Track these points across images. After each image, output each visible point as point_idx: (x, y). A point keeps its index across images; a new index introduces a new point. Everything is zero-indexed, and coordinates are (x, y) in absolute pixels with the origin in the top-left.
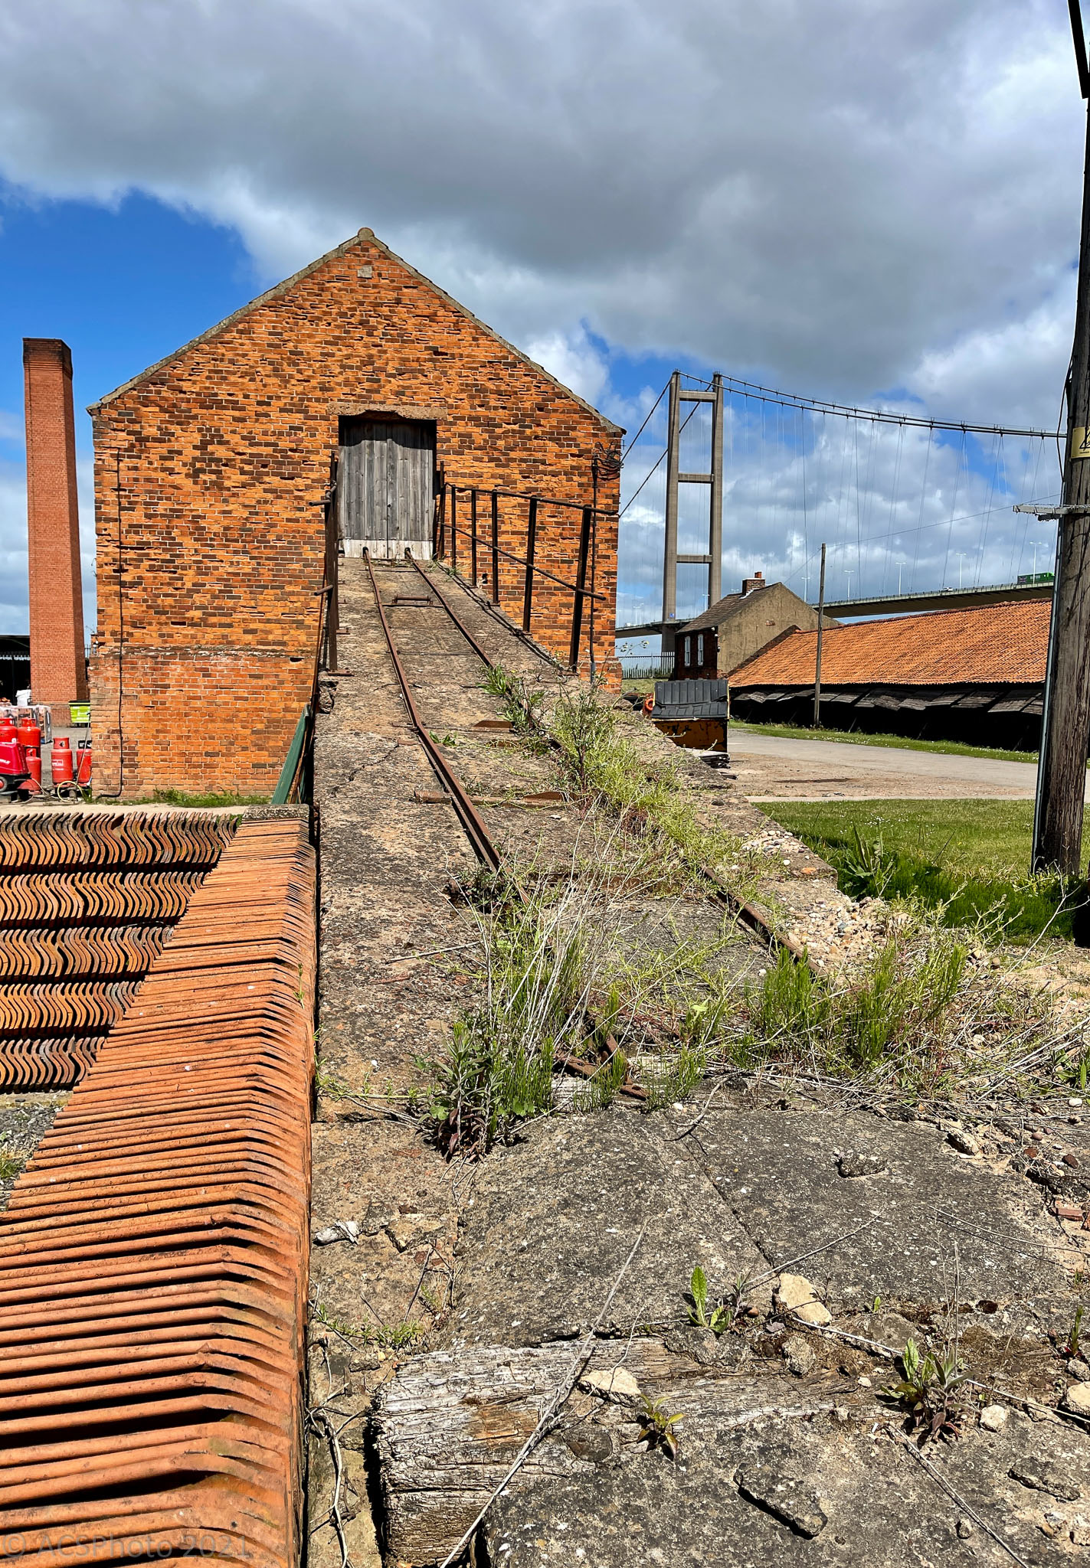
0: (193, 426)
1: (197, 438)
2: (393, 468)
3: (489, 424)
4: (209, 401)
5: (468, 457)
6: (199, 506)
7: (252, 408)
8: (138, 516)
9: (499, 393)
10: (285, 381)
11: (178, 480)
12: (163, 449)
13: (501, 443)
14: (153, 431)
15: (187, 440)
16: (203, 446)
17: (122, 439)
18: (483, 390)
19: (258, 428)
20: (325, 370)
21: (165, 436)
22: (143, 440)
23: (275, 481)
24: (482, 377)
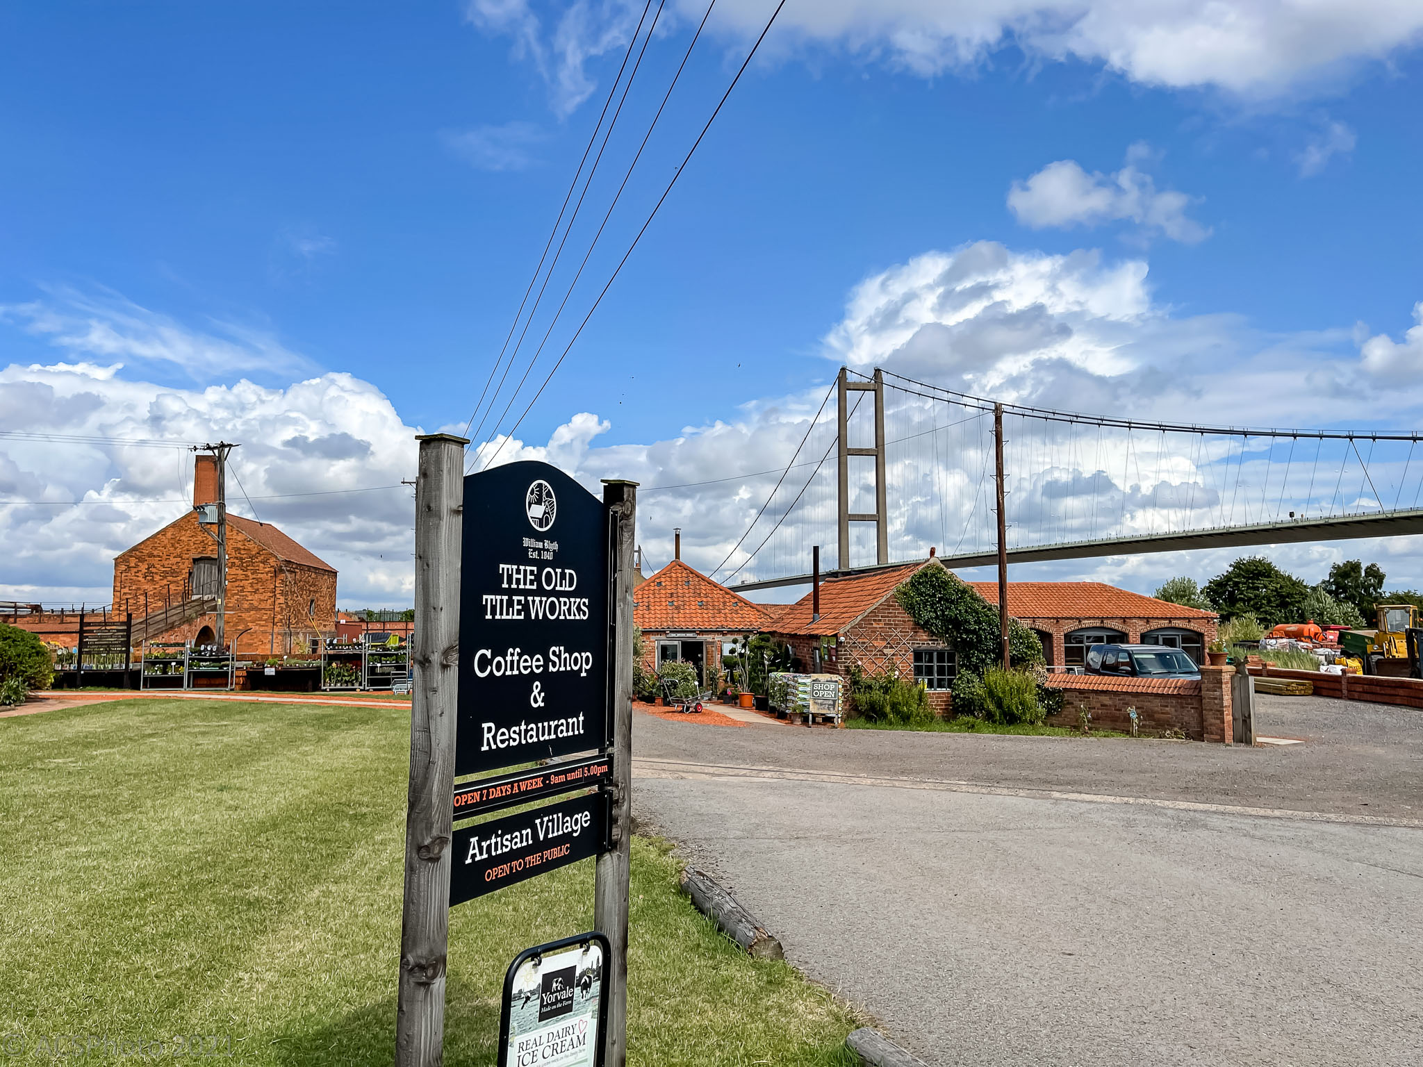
0: (146, 563)
1: (147, 567)
2: (211, 572)
3: (241, 559)
4: (151, 555)
5: (234, 569)
6: (146, 587)
7: (165, 557)
8: (126, 590)
9: (244, 549)
10: (176, 549)
11: (140, 579)
12: (136, 570)
13: (245, 565)
14: (133, 565)
15: (143, 567)
16: (148, 569)
17: (123, 567)
18: (239, 549)
19: (167, 562)
20: (188, 545)
21: (137, 566)
22: (129, 567)
23: (169, 578)
24: (239, 545)
